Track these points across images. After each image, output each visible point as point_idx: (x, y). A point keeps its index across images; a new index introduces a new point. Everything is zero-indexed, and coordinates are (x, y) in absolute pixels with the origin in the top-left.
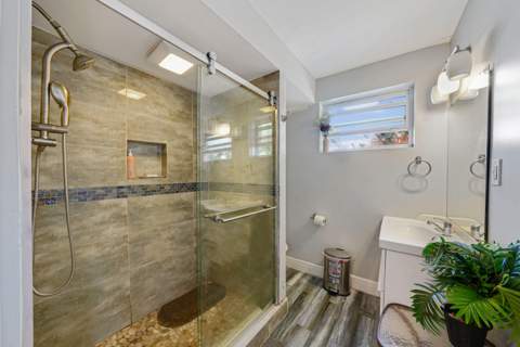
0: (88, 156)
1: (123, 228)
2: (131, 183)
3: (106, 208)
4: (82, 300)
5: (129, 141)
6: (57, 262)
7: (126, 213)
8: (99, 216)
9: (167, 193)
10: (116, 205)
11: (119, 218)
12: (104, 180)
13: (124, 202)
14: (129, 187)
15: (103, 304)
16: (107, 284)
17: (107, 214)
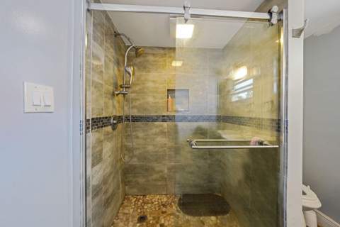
0: (150, 99)
1: (164, 139)
2: (169, 114)
3: (157, 127)
4: (147, 170)
5: (168, 90)
6: (139, 148)
7: (166, 130)
8: (154, 130)
9: (189, 121)
10: (162, 126)
11: (162, 133)
12: (156, 112)
13: (165, 124)
14: (168, 116)
15: (155, 176)
16: (157, 167)
17: (158, 130)
